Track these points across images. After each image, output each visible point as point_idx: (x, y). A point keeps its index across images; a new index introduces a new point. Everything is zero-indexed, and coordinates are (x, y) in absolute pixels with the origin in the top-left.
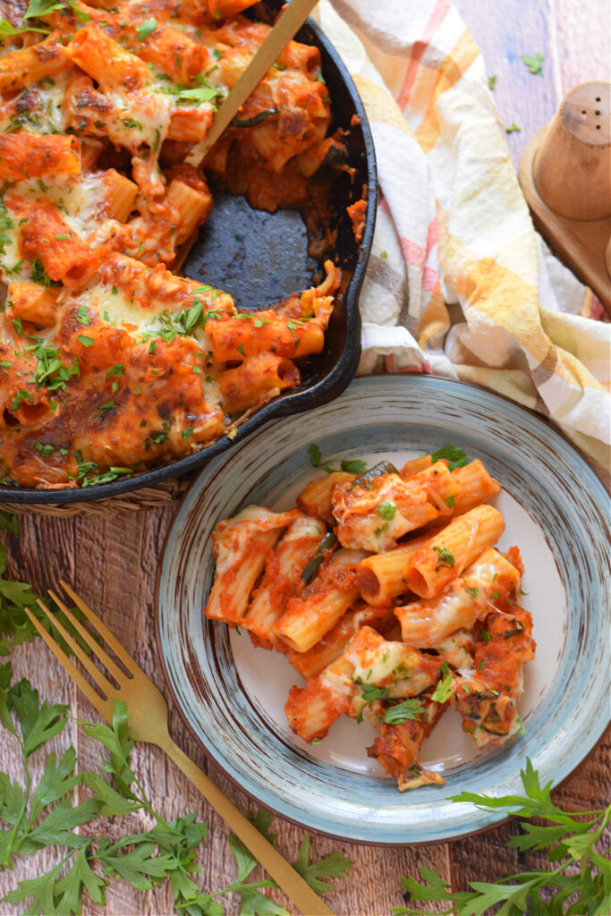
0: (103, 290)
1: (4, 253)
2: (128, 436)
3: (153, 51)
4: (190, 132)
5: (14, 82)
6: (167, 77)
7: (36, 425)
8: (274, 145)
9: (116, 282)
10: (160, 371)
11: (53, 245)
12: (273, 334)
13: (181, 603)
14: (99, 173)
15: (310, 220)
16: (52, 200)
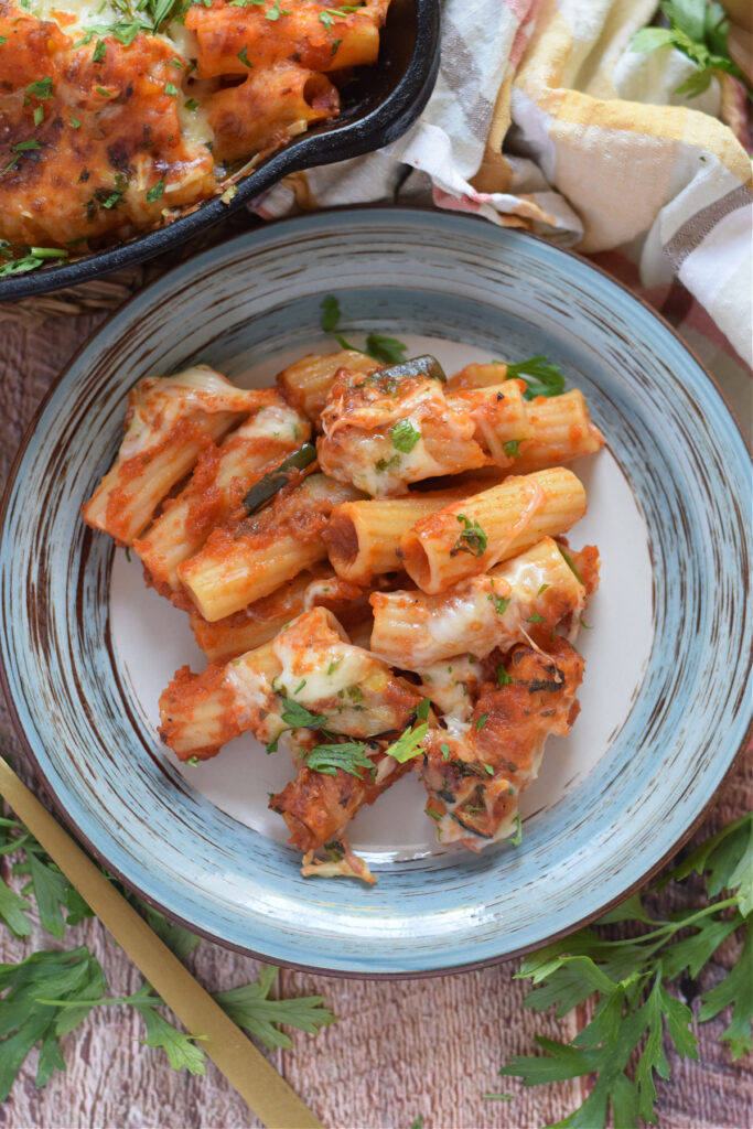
2: (60, 197)
10: (112, 90)
12: (298, 31)
13: (51, 486)
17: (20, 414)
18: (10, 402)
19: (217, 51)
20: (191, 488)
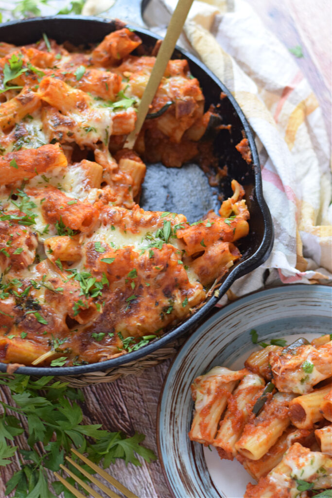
0: (106, 229)
1: (35, 223)
2: (149, 315)
3: (88, 85)
4: (125, 127)
5: (9, 122)
6: (100, 99)
7: (89, 322)
8: (173, 126)
9: (113, 222)
10: (160, 267)
11: (67, 209)
12: (219, 229)
13: (173, 430)
14: (76, 164)
15: (204, 167)
16: (54, 186)
17: (145, 410)
18: (140, 406)
19: (193, 243)
20: (228, 413)
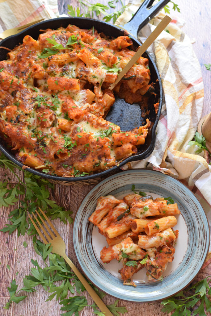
0: (84, 122)
1: (57, 110)
2: (89, 164)
3: (102, 57)
4: (110, 80)
5: (62, 63)
6: (105, 64)
7: (63, 159)
8: (133, 85)
9: (88, 120)
10: (99, 146)
11: (71, 109)
12: (131, 138)
13: (83, 214)
14: (85, 90)
15: (142, 107)
16: (71, 97)
17: (77, 202)
18: (76, 200)
19: (117, 141)
20: (108, 216)
